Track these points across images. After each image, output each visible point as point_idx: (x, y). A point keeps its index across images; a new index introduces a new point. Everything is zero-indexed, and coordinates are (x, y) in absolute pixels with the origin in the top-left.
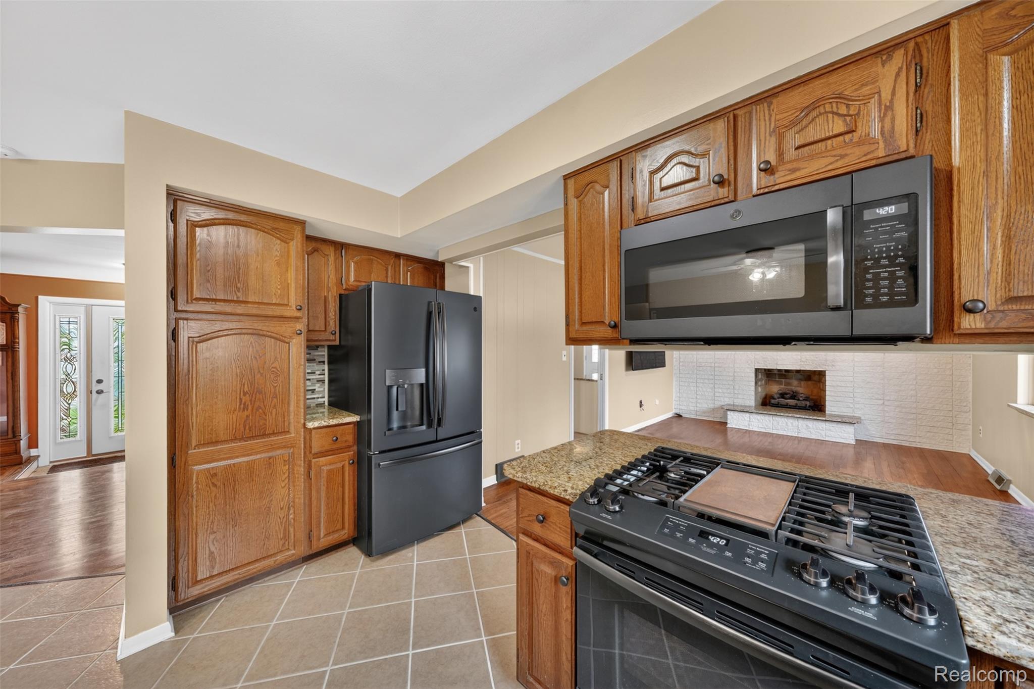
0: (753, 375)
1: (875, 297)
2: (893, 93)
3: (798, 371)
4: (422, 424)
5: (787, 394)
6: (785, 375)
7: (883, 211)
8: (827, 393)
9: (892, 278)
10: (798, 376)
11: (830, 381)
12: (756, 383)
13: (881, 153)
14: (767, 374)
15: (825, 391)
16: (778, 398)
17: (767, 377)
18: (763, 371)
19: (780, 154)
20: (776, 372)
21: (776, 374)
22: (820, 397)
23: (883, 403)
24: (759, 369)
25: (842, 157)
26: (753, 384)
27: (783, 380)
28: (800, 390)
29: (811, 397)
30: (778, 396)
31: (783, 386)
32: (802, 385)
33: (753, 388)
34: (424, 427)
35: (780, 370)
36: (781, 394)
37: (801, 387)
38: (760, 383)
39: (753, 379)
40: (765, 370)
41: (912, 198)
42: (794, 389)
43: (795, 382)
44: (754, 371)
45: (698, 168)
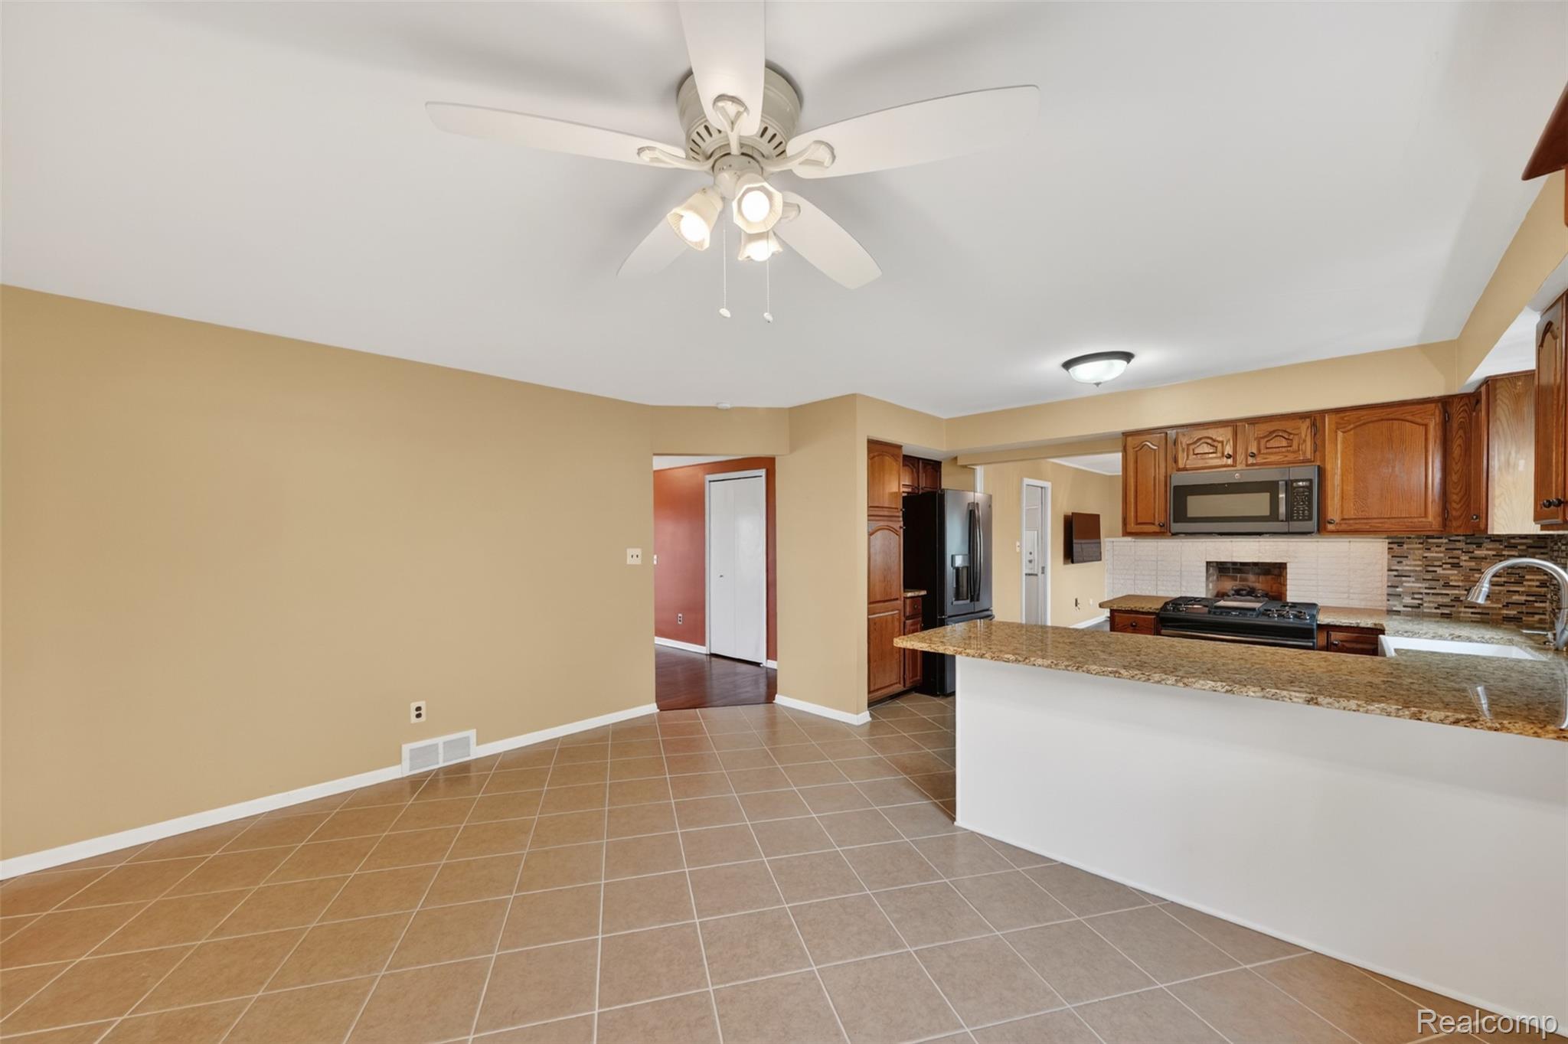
0: (1204, 569)
1: (1298, 517)
2: (1306, 436)
3: (1256, 564)
4: (968, 598)
5: (1243, 590)
6: (1240, 569)
7: (1301, 484)
8: (1288, 587)
9: (1303, 511)
10: (1256, 569)
11: (1291, 573)
12: (1207, 578)
13: (1302, 458)
14: (1219, 568)
15: (1285, 585)
16: (1233, 595)
17: (1219, 572)
18: (1215, 564)
19: (1259, 450)
20: (1230, 566)
21: (1229, 568)
22: (1281, 593)
23: (1349, 597)
24: (1210, 562)
25: (1286, 456)
26: (1204, 579)
27: (1239, 575)
28: (1258, 586)
29: (1270, 594)
30: (1233, 592)
31: (1238, 583)
32: (1260, 580)
33: (1204, 585)
34: (968, 601)
35: (1234, 564)
36: (1235, 591)
37: (1259, 582)
38: (1211, 579)
39: (1205, 574)
40: (1217, 562)
41: (1311, 481)
42: (1251, 584)
43: (1251, 577)
44: (1205, 564)
45: (1216, 447)
